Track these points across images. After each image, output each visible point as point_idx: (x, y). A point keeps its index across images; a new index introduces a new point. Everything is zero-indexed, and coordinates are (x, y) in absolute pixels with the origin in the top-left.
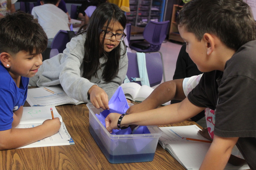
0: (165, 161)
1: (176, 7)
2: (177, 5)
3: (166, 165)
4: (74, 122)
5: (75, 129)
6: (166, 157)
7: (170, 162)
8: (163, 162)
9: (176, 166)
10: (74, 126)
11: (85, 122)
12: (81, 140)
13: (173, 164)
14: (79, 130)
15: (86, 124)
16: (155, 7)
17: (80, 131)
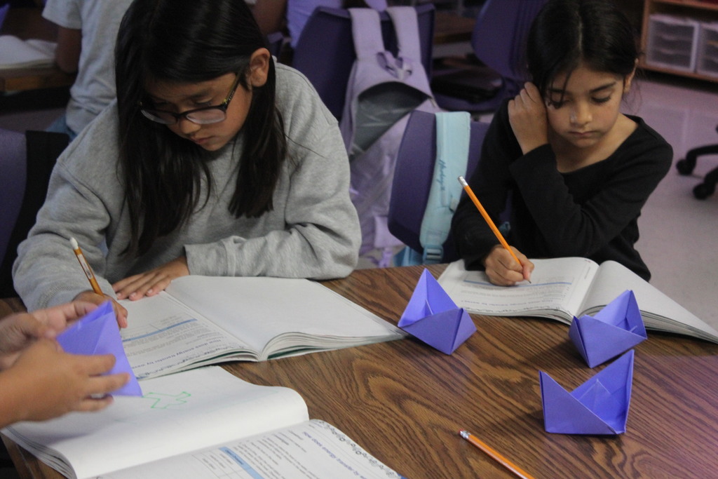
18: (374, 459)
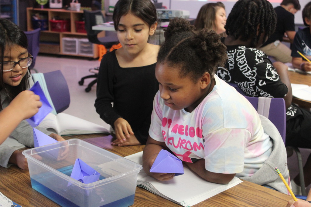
0: (147, 200)
1: (30, 10)
2: (31, 8)
3: (152, 204)
4: (2, 181)
5: (11, 189)
6: (144, 195)
7: (153, 199)
8: (146, 201)
9: (163, 203)
10: (7, 186)
11: (18, 177)
12: (28, 202)
13: (158, 202)
14: (16, 189)
15: (20, 179)
16: (5, 13)
17: (19, 190)
18: (5, 197)
